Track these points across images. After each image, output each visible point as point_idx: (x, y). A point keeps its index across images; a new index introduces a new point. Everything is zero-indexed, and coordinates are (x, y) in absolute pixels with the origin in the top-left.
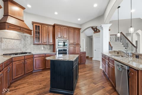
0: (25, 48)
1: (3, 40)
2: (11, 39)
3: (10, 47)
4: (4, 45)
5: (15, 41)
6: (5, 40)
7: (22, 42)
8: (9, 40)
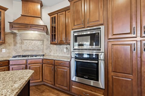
0: (49, 49)
1: (24, 41)
2: (32, 40)
3: (30, 48)
4: (25, 46)
5: (36, 42)
6: (26, 41)
7: (45, 42)
8: (29, 41)
